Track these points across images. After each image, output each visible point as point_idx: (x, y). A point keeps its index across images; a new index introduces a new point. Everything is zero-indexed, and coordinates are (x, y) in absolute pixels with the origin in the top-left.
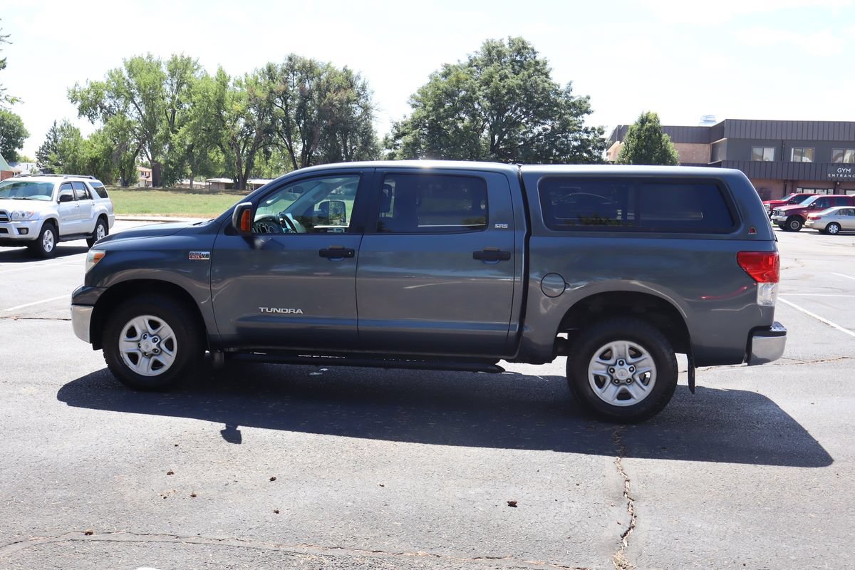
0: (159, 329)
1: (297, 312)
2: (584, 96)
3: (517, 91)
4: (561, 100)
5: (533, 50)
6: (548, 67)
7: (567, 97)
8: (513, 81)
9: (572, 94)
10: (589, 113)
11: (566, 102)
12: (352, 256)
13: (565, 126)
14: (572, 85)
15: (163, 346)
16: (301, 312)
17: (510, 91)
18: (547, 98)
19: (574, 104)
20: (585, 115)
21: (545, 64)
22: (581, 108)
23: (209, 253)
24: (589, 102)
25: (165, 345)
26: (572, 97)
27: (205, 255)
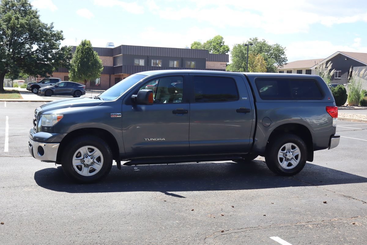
0: (94, 152)
1: (162, 139)
2: (59, 31)
3: (26, 26)
4: (48, 32)
5: (30, 4)
6: (38, 14)
7: (51, 30)
8: (23, 21)
9: (53, 29)
10: (62, 40)
11: (51, 33)
12: (187, 113)
13: (52, 46)
14: (53, 25)
15: (95, 161)
16: (164, 139)
17: (22, 26)
18: (41, 31)
19: (55, 34)
20: (61, 40)
21: (36, 13)
22: (59, 37)
23: (120, 114)
24: (62, 34)
25: (96, 160)
26: (53, 31)
27: (119, 115)
